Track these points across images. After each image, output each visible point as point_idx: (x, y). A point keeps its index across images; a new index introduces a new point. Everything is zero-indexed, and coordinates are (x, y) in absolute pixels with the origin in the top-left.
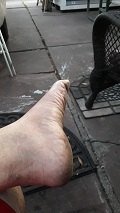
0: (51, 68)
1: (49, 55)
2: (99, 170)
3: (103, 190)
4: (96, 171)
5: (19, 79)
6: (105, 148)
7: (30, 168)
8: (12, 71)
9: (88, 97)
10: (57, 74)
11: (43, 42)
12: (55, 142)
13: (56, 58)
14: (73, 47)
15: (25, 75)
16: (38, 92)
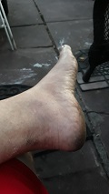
0: (50, 43)
1: (47, 30)
2: (95, 138)
5: (20, 53)
6: (100, 118)
7: (47, 134)
8: (13, 45)
9: (85, 71)
10: (55, 49)
11: (42, 17)
12: (69, 109)
13: (55, 33)
14: (70, 23)
15: (24, 48)
16: (38, 65)
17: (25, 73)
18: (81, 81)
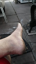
0: (18, 20)
1: (17, 16)
2: (33, 51)
3: (34, 57)
4: (32, 51)
5: (9, 24)
6: (34, 44)
9: (29, 29)
13: (20, 17)
15: (10, 22)
16: (14, 28)
17: (10, 30)
18: (28, 32)
